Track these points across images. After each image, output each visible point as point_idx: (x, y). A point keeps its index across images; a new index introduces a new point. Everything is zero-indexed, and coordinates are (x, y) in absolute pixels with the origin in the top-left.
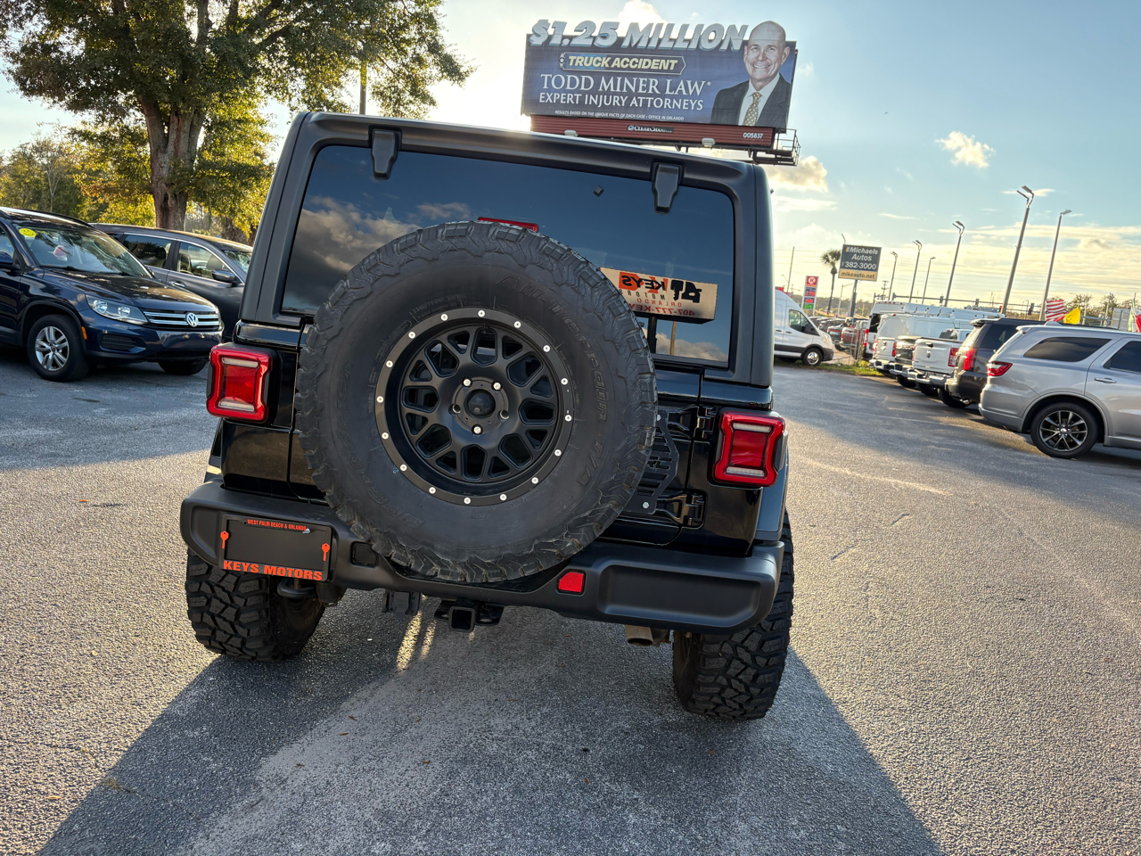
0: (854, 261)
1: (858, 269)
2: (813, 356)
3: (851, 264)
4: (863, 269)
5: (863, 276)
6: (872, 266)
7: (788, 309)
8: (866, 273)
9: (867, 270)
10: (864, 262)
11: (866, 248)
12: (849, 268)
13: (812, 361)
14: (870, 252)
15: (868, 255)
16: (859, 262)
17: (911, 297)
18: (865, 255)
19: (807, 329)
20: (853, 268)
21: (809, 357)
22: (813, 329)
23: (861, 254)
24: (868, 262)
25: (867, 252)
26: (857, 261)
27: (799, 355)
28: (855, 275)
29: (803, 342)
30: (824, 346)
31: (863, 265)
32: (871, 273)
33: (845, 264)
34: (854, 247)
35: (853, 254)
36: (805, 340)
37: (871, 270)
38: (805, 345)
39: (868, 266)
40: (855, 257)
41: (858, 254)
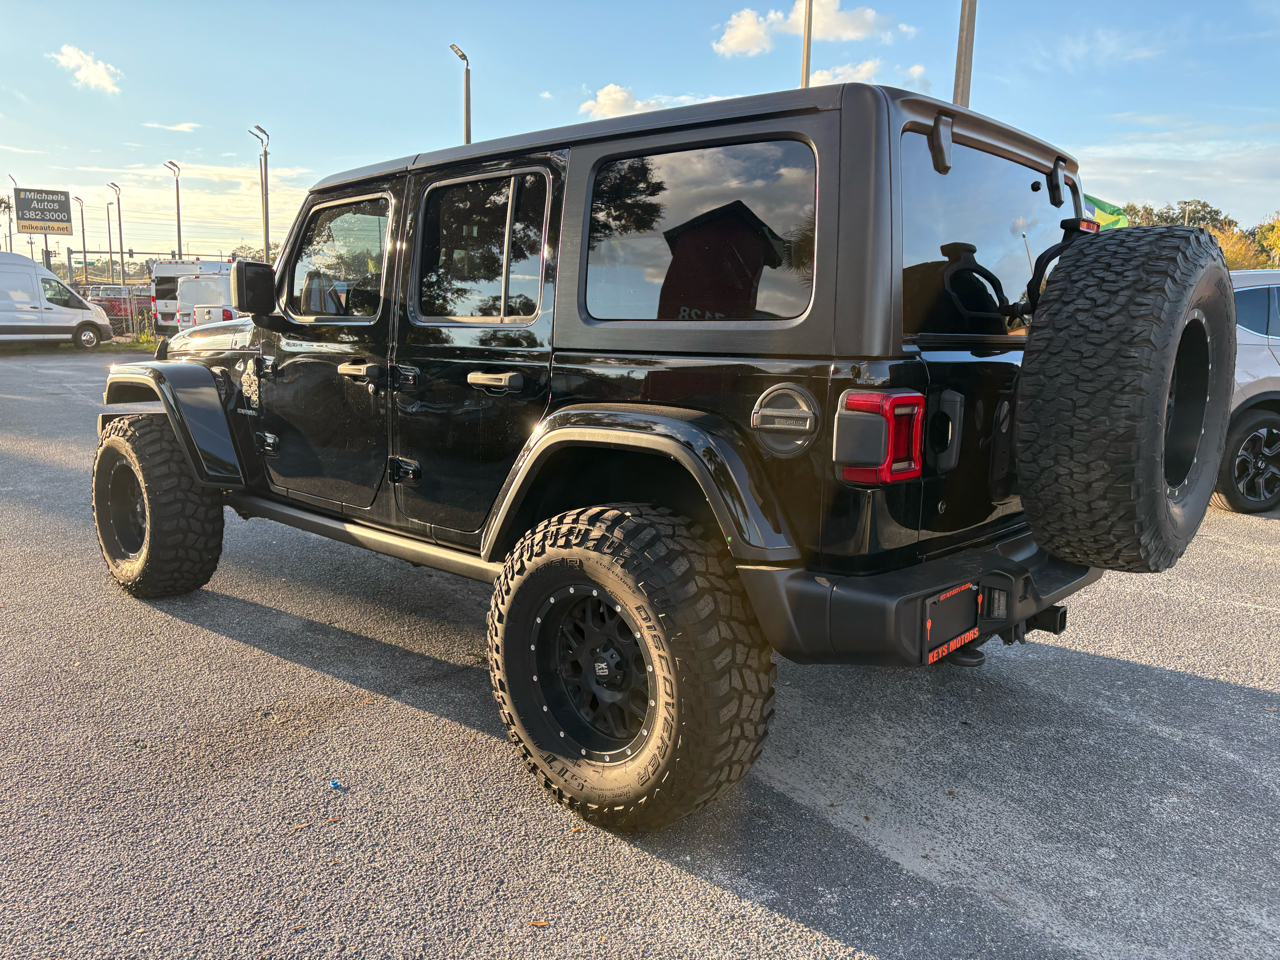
0: (35, 209)
1: (43, 220)
2: (87, 336)
3: (32, 214)
4: (50, 220)
5: (53, 229)
6: (61, 216)
7: (40, 278)
8: (55, 225)
9: (56, 220)
10: (50, 211)
11: (48, 193)
12: (30, 219)
13: (88, 342)
14: (55, 197)
15: (53, 201)
16: (43, 211)
17: (111, 253)
18: (49, 201)
19: (71, 303)
20: (35, 220)
21: (84, 338)
22: (81, 302)
23: (42, 201)
24: (53, 210)
25: (50, 197)
26: (39, 210)
27: (69, 336)
28: (42, 228)
29: (71, 320)
30: (99, 321)
31: (48, 215)
32: (64, 225)
33: (23, 214)
34: (30, 191)
35: (32, 200)
36: (72, 317)
37: (62, 221)
38: (74, 324)
39: (56, 216)
40: (35, 204)
41: (38, 201)
